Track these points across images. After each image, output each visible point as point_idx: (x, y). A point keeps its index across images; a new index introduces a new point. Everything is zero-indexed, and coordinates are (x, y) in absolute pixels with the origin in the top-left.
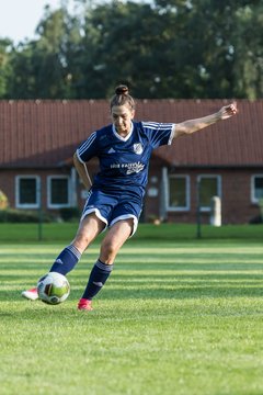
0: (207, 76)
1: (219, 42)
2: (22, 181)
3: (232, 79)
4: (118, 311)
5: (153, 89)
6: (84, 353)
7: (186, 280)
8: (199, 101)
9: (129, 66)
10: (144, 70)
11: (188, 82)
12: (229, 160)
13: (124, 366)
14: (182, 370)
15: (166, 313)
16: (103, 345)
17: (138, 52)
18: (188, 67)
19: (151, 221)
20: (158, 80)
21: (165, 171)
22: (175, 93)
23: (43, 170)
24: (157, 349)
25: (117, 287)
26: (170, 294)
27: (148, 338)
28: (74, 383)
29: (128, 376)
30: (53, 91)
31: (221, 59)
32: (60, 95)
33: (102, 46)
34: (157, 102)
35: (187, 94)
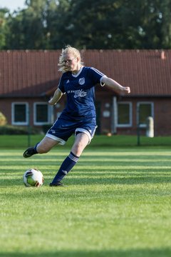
0: (144, 33)
1: (152, 11)
2: (16, 106)
3: (161, 36)
4: (88, 192)
5: (106, 42)
6: (67, 220)
7: (133, 172)
8: (138, 51)
9: (90, 26)
10: (100, 28)
11: (131, 38)
12: (159, 92)
13: (96, 228)
14: (137, 230)
15: (121, 193)
16: (80, 214)
17: (96, 17)
18: (131, 28)
19: (106, 134)
20: (110, 36)
21: (115, 99)
22: (122, 46)
23: (30, 99)
24: (118, 217)
25: (86, 177)
26: (123, 181)
27: (110, 210)
28: (62, 239)
29: (99, 235)
30: (37, 44)
31: (154, 22)
32: (42, 47)
33: (71, 13)
34: (109, 51)
35: (130, 46)
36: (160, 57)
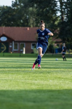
0: (23, 22)
1: (25, 15)
3: (28, 23)
5: (11, 25)
8: (21, 27)
9: (6, 20)
10: (9, 20)
11: (18, 23)
12: (27, 40)
14: (17, 83)
17: (8, 17)
18: (18, 20)
19: (10, 52)
21: (13, 42)
22: (16, 25)
24: (11, 79)
25: (3, 66)
27: (9, 77)
29: (5, 84)
31: (25, 19)
34: (12, 27)
35: (18, 26)
36: (27, 29)
